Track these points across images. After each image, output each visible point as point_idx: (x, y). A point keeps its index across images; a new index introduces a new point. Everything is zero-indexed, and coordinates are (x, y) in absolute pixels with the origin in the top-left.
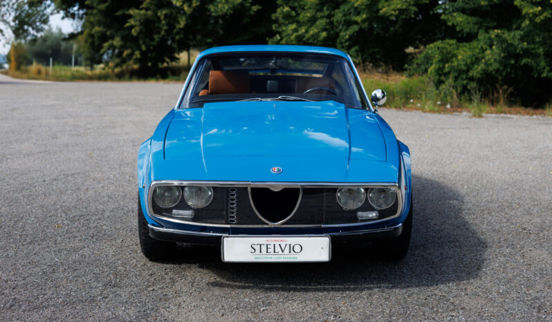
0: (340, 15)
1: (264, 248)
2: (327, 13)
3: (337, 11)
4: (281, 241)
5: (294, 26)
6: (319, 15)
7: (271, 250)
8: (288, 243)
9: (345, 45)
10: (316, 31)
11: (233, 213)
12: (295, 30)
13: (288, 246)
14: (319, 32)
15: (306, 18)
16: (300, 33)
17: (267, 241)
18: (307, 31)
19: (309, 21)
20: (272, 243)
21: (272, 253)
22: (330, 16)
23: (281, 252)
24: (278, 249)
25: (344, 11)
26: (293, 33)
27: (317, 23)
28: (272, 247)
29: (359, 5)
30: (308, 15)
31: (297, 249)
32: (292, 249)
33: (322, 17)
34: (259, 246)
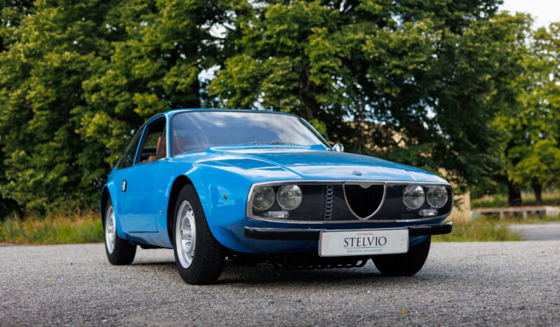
0: (85, 158)
1: (355, 241)
2: (67, 157)
3: (80, 155)
4: (370, 234)
5: (31, 171)
6: (58, 159)
7: (361, 244)
8: (375, 236)
9: (87, 190)
10: (56, 175)
11: (329, 213)
12: (32, 176)
13: (375, 239)
14: (58, 177)
15: (44, 164)
16: (38, 178)
17: (358, 234)
18: (46, 176)
19: (45, 166)
20: (362, 237)
21: (362, 246)
22: (70, 161)
23: (368, 245)
24: (367, 242)
25: (88, 154)
26: (31, 178)
27: (56, 168)
28: (361, 240)
29: (111, 146)
30: (46, 159)
31: (382, 241)
32: (378, 241)
33: (62, 162)
34: (351, 240)
